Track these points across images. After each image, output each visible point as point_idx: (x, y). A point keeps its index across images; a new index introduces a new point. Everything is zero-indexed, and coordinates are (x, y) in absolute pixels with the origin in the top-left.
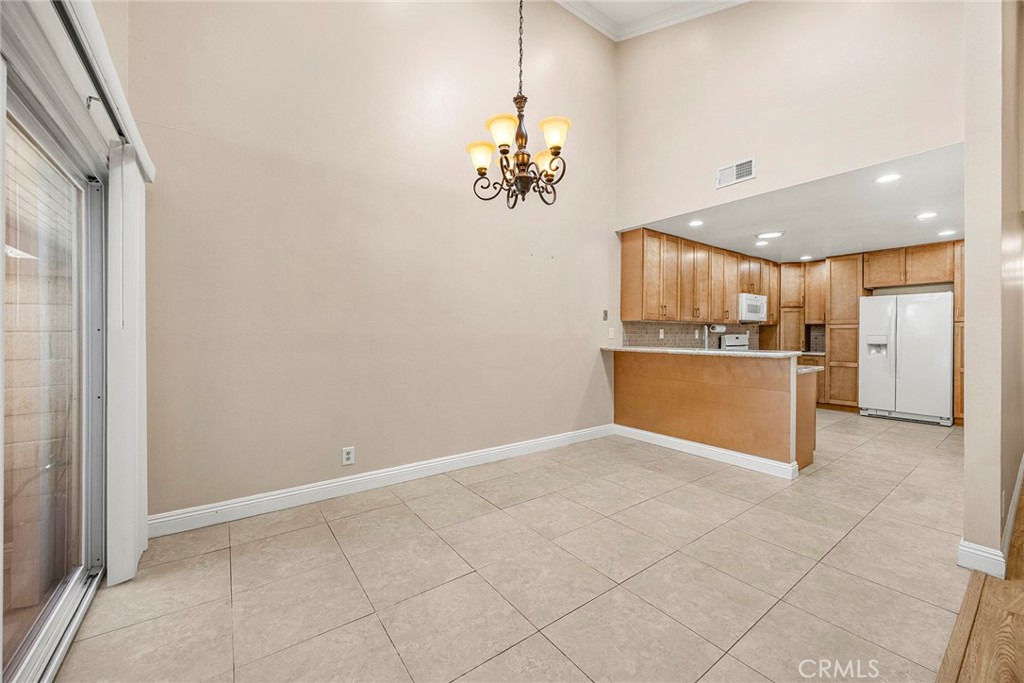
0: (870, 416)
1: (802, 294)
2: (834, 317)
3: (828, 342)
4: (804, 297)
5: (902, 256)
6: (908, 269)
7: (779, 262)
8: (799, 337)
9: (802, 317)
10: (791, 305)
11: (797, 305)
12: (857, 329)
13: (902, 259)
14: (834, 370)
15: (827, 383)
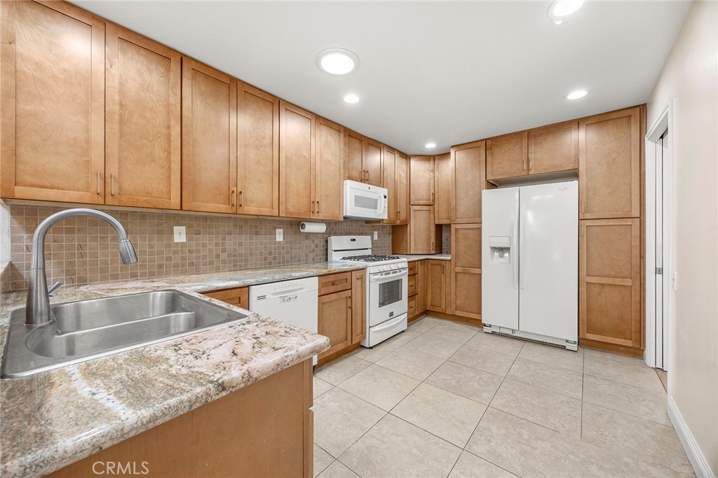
0: (493, 333)
1: (432, 191)
2: (459, 215)
3: (453, 244)
4: (434, 194)
5: (525, 140)
6: (532, 156)
7: (409, 153)
8: (429, 239)
9: (432, 216)
10: (421, 202)
11: (427, 203)
12: (480, 229)
13: (525, 144)
14: (460, 276)
15: (453, 291)
